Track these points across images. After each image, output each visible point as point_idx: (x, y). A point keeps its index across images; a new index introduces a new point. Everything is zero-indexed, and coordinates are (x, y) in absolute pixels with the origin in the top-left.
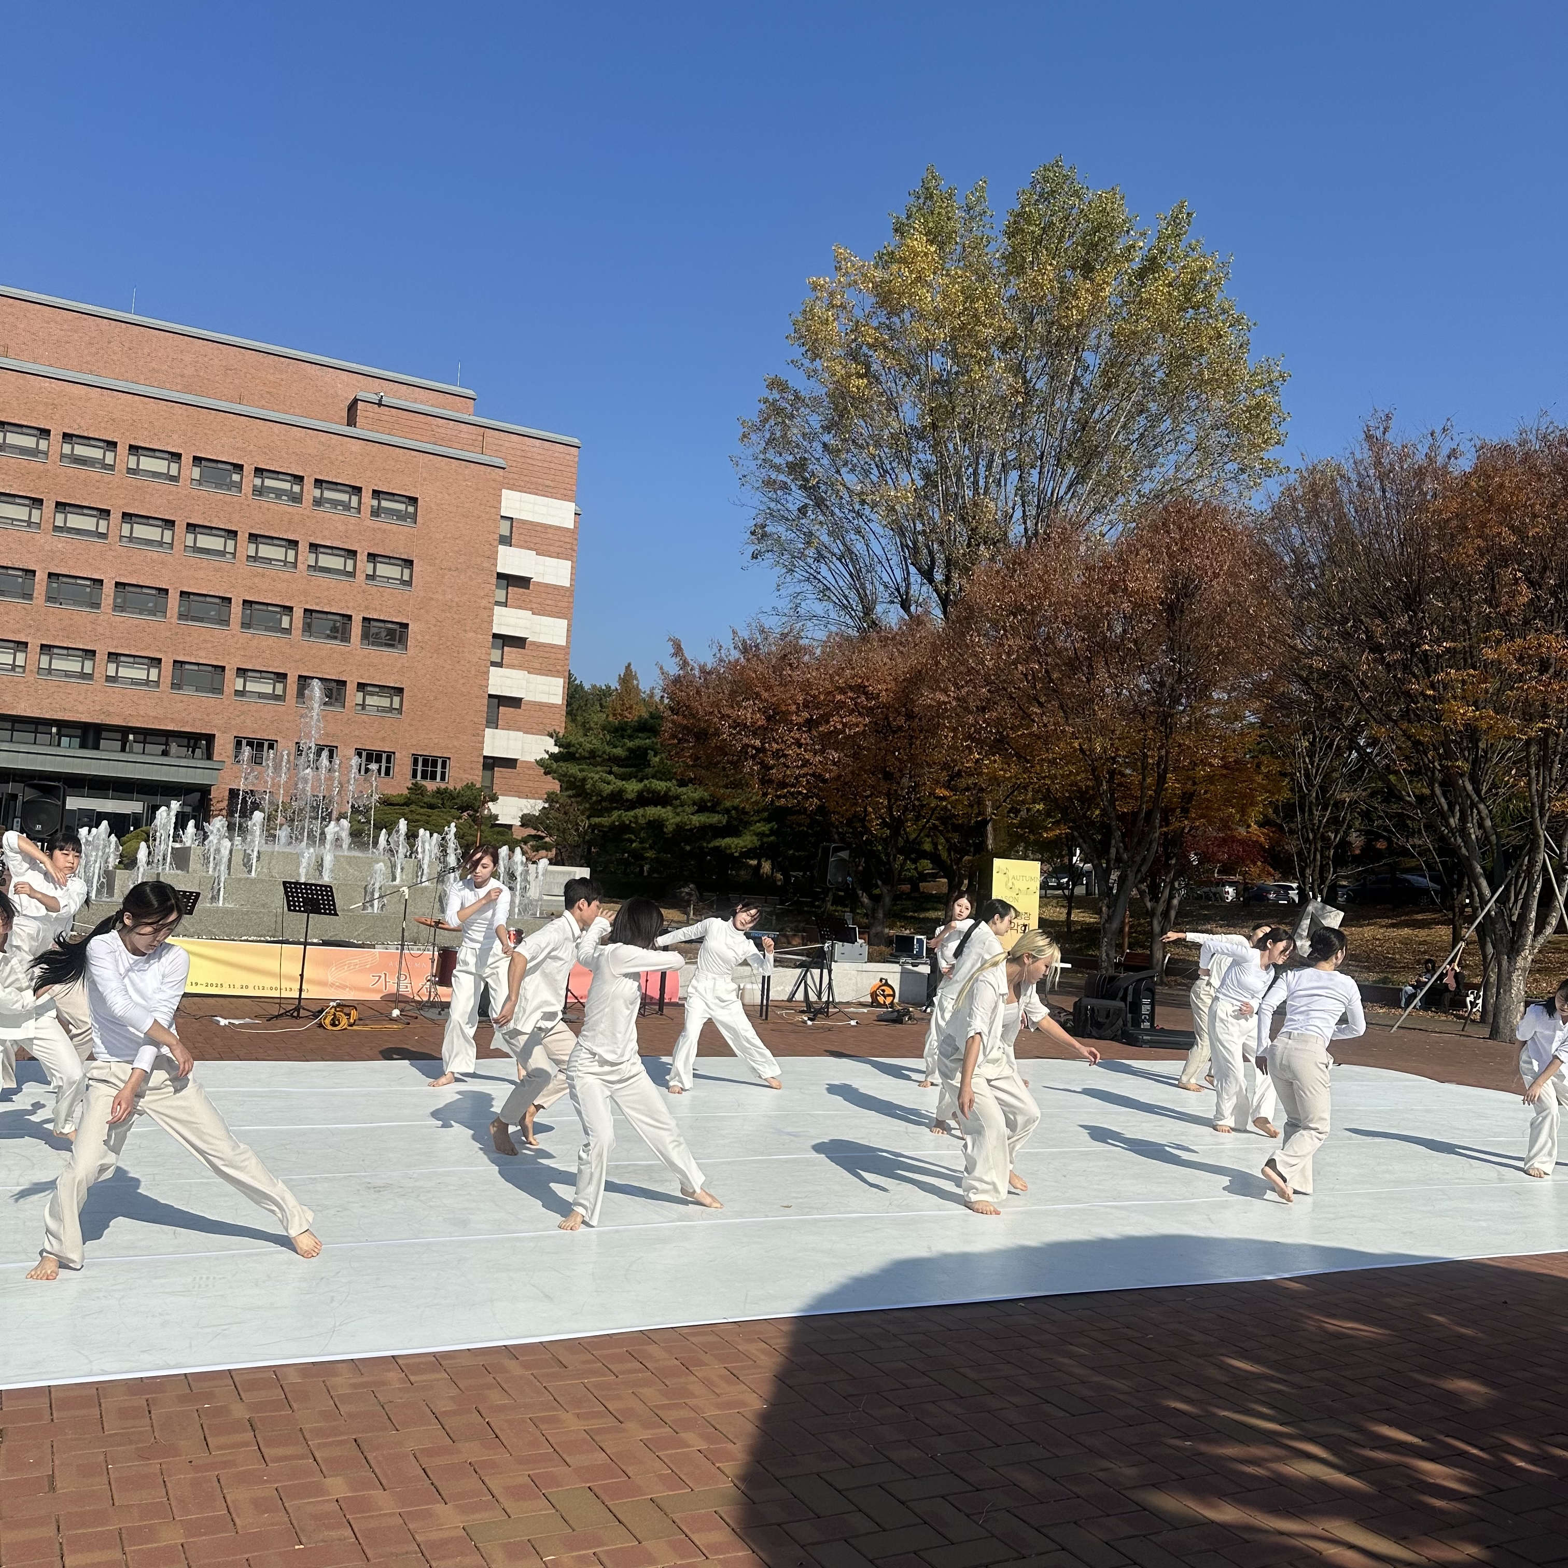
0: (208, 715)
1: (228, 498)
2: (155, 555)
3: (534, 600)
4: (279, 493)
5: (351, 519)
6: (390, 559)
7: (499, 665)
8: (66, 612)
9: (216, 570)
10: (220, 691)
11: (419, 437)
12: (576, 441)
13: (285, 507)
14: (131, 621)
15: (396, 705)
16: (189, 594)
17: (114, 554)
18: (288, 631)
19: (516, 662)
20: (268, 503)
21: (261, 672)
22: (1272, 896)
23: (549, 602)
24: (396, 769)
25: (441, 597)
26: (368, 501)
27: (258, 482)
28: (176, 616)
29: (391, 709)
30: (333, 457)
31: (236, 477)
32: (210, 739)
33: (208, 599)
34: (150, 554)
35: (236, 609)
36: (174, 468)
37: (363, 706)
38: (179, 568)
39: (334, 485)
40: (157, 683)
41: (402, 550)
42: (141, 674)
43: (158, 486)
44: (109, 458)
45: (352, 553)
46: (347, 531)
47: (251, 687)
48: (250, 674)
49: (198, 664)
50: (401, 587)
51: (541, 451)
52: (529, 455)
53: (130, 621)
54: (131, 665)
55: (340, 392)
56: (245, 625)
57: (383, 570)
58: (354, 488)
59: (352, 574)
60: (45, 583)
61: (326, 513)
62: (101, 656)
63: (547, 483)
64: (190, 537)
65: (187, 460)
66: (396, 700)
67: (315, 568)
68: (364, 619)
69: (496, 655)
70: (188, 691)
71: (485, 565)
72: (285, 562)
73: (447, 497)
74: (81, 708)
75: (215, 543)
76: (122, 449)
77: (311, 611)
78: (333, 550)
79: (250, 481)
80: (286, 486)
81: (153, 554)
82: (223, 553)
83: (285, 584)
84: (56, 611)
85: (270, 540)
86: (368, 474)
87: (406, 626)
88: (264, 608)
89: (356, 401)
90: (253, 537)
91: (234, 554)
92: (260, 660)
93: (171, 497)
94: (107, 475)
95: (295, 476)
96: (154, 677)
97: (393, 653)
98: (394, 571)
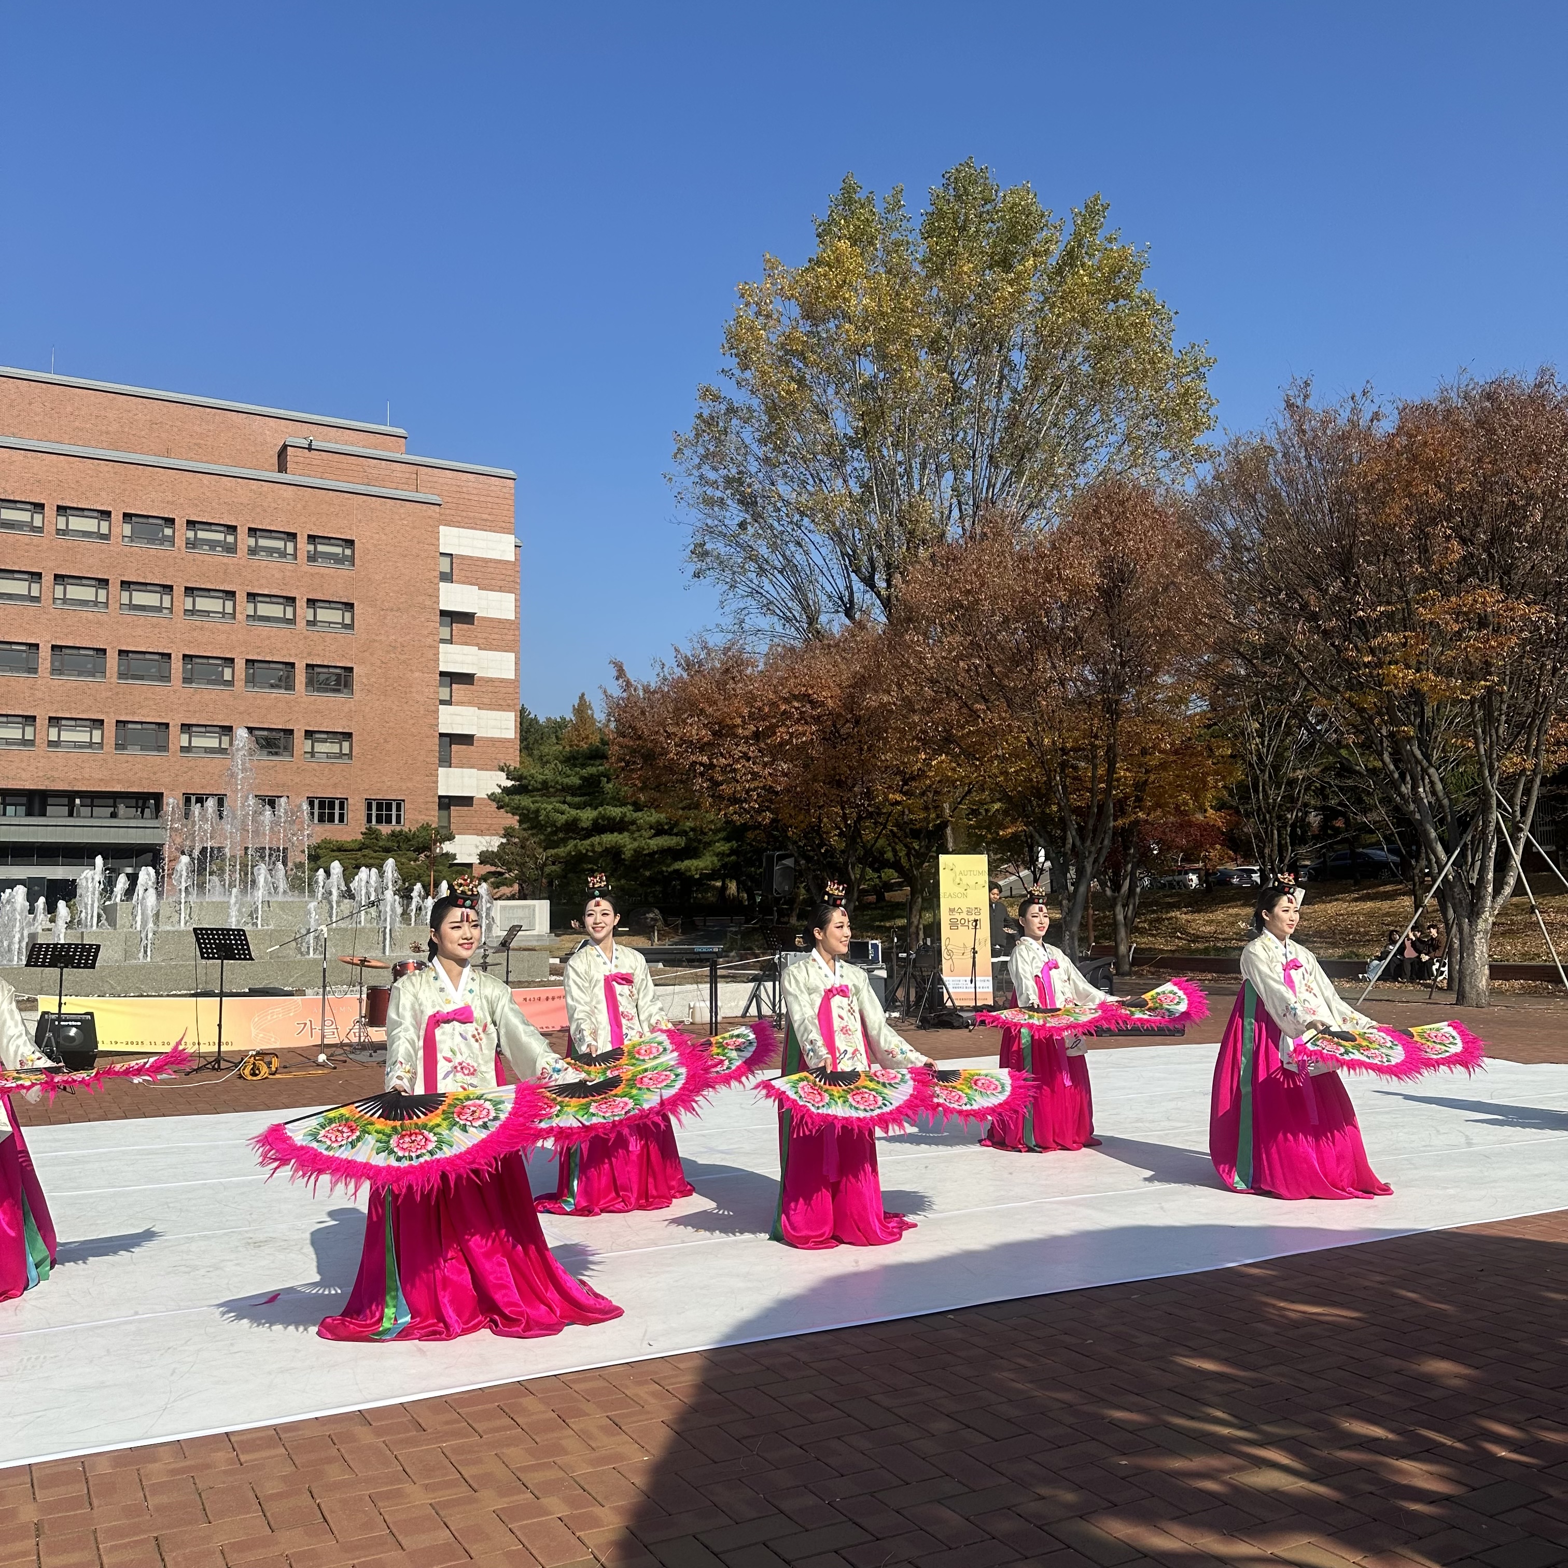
0: (154, 774)
1: (161, 553)
2: (91, 616)
3: (480, 635)
4: (213, 544)
5: (288, 566)
6: (329, 604)
7: (449, 703)
9: (154, 626)
10: (164, 748)
11: (351, 479)
12: (511, 473)
13: (220, 558)
14: (69, 684)
15: (346, 750)
16: (128, 652)
17: (49, 617)
18: (230, 683)
19: (466, 699)
20: (202, 555)
21: (205, 726)
22: (1235, 881)
23: (496, 636)
24: (350, 815)
25: (383, 638)
26: (304, 547)
27: (191, 534)
28: (116, 675)
29: (341, 755)
30: (265, 504)
31: (168, 532)
32: (158, 797)
33: (148, 656)
34: (85, 614)
35: (177, 665)
36: (105, 526)
37: (312, 754)
38: (117, 627)
39: (269, 533)
40: (101, 745)
41: (341, 594)
42: (82, 736)
43: (88, 546)
44: (38, 520)
45: (291, 600)
46: (284, 578)
47: (196, 742)
48: (194, 729)
49: (142, 723)
50: (343, 631)
51: (475, 485)
52: (465, 490)
53: (67, 682)
54: (72, 728)
55: (268, 439)
56: (187, 680)
57: (324, 615)
58: (288, 534)
59: (292, 621)
61: (261, 560)
62: (41, 722)
63: (485, 516)
64: (125, 595)
65: (117, 517)
66: (346, 745)
67: (255, 617)
68: (308, 666)
69: (444, 693)
70: (133, 751)
71: (428, 603)
72: (224, 613)
73: (384, 537)
74: (24, 775)
75: (151, 599)
76: (50, 511)
77: (253, 661)
78: (271, 598)
79: (182, 534)
80: (220, 537)
81: (87, 614)
82: (159, 609)
83: (224, 636)
85: (207, 592)
86: (302, 519)
87: (350, 669)
88: (205, 661)
89: (285, 447)
90: (189, 591)
91: (171, 609)
92: (204, 714)
93: (103, 556)
94: (35, 538)
95: (228, 527)
96: (97, 738)
97: (340, 698)
98: (334, 616)
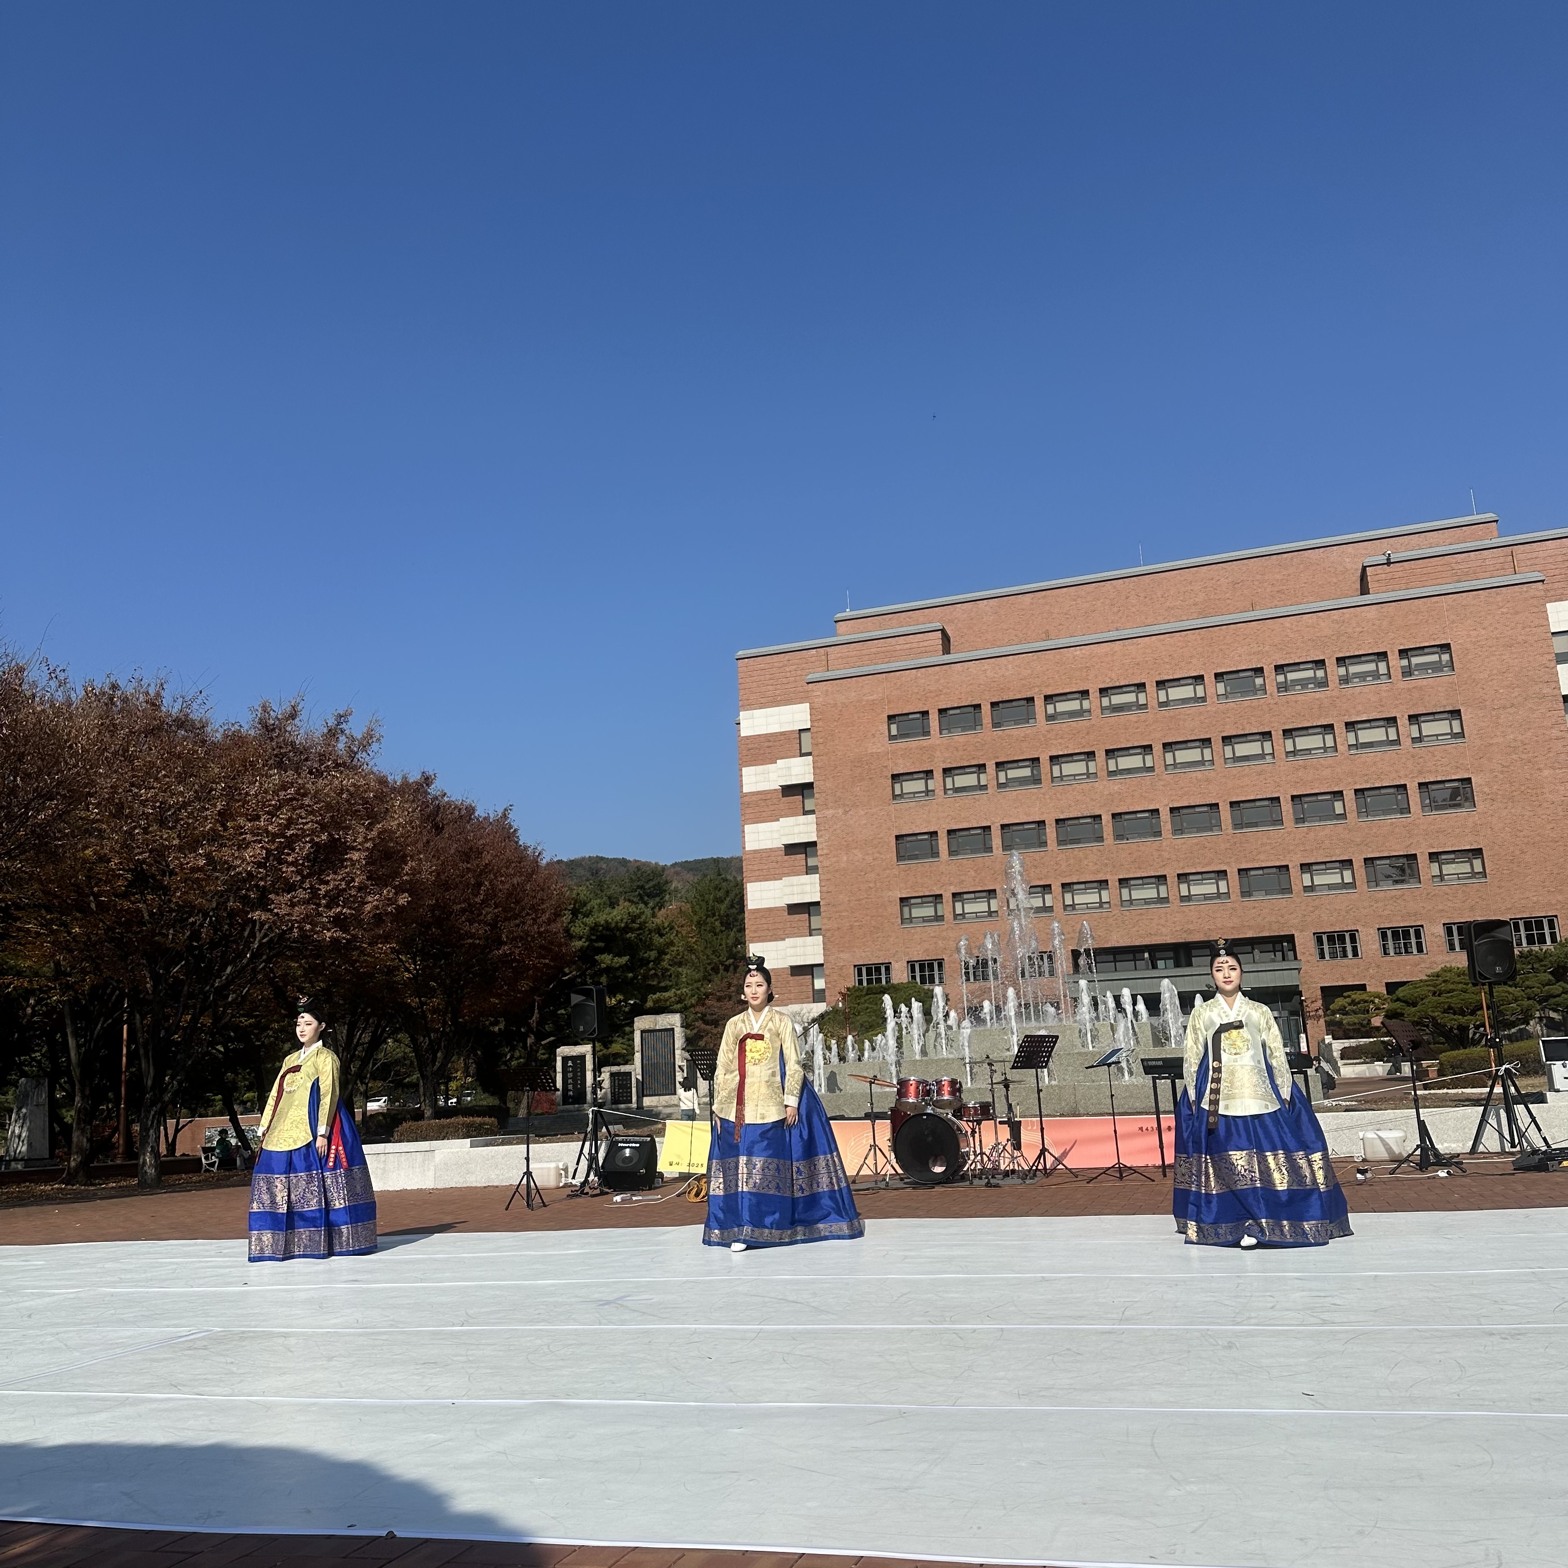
0: (1282, 916)
1: (1255, 703)
2: (1199, 775)
4: (1303, 683)
5: (1383, 686)
6: (1433, 716)
8: (1134, 846)
9: (1259, 774)
10: (1289, 890)
13: (1313, 694)
15: (1478, 869)
16: (1238, 803)
17: (1164, 783)
18: (1343, 816)
20: (1296, 695)
21: (1325, 863)
25: (1501, 740)
26: (1396, 663)
27: (1281, 678)
28: (1230, 827)
29: (1474, 874)
30: (1349, 630)
31: (1259, 681)
32: (1290, 939)
33: (1258, 804)
34: (1194, 774)
35: (1287, 806)
36: (1200, 690)
37: (1441, 877)
38: (1224, 780)
39: (1358, 658)
40: (1228, 894)
41: (1444, 702)
42: (1209, 888)
43: (1188, 711)
44: (1142, 699)
45: (1392, 721)
46: (1381, 700)
47: (1318, 880)
48: (1315, 867)
49: (1262, 868)
50: (1454, 741)
53: (1191, 840)
54: (1200, 882)
55: (1346, 566)
56: (1299, 820)
57: (1429, 728)
58: (1378, 654)
59: (1397, 742)
60: (1111, 825)
61: (1356, 688)
62: (1172, 880)
64: (1228, 749)
65: (1209, 679)
66: (1477, 864)
67: (1357, 746)
68: (1420, 784)
70: (1258, 896)
71: (1546, 691)
72: (1325, 748)
73: (1483, 632)
74: (1165, 931)
75: (1252, 748)
76: (1151, 688)
77: (1362, 790)
78: (1371, 723)
79: (1272, 679)
80: (1310, 674)
81: (1197, 774)
82: (1262, 756)
83: (1329, 771)
84: (1125, 846)
85: (1304, 730)
86: (1391, 635)
87: (1469, 780)
88: (1314, 798)
89: (1365, 568)
90: (1288, 733)
91: (1273, 754)
92: (1321, 852)
93: (1202, 717)
94: (1143, 714)
95: (1316, 662)
96: (1223, 889)
97: (1461, 813)
98: (1441, 727)
